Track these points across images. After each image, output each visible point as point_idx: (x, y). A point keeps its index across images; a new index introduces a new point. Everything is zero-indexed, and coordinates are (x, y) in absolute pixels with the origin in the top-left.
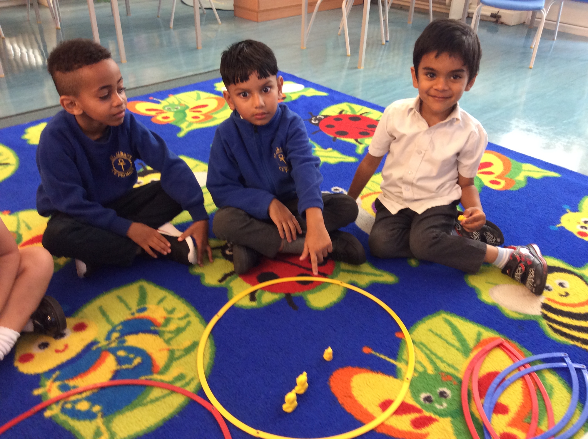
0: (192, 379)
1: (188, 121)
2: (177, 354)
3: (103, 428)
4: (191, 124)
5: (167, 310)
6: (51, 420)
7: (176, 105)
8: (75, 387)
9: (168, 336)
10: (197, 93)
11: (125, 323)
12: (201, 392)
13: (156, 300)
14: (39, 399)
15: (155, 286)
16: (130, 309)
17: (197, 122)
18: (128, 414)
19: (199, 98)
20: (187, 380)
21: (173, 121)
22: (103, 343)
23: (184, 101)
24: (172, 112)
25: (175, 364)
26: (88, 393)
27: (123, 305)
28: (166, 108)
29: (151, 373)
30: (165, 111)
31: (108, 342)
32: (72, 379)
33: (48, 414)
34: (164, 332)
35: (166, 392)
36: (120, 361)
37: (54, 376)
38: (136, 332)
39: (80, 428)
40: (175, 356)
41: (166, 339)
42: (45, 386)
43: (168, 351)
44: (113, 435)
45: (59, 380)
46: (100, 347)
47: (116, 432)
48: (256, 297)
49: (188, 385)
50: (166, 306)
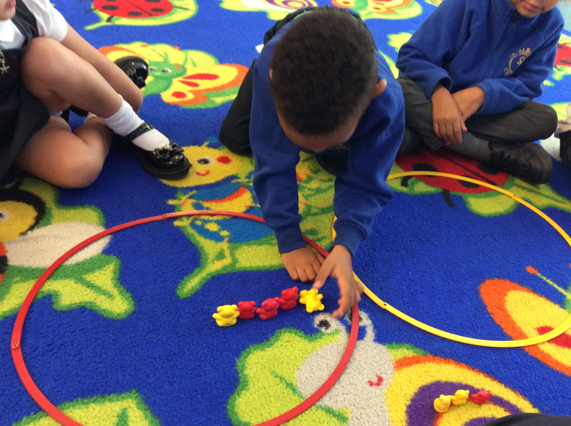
0: (325, 238)
1: (368, 10)
3: (227, 253)
4: (370, 13)
5: (311, 169)
6: (178, 228)
8: (207, 209)
9: (309, 192)
14: (172, 208)
17: (377, 13)
18: (254, 247)
20: (319, 236)
21: (353, 7)
22: (243, 180)
26: (220, 218)
31: (248, 180)
32: (207, 201)
33: (177, 223)
34: (305, 187)
37: (191, 193)
39: (204, 245)
40: (312, 212)
41: (305, 194)
42: (180, 199)
43: (305, 205)
44: (235, 261)
45: (194, 198)
46: (240, 183)
47: (239, 259)
48: (409, 183)
49: (320, 241)
50: (311, 166)
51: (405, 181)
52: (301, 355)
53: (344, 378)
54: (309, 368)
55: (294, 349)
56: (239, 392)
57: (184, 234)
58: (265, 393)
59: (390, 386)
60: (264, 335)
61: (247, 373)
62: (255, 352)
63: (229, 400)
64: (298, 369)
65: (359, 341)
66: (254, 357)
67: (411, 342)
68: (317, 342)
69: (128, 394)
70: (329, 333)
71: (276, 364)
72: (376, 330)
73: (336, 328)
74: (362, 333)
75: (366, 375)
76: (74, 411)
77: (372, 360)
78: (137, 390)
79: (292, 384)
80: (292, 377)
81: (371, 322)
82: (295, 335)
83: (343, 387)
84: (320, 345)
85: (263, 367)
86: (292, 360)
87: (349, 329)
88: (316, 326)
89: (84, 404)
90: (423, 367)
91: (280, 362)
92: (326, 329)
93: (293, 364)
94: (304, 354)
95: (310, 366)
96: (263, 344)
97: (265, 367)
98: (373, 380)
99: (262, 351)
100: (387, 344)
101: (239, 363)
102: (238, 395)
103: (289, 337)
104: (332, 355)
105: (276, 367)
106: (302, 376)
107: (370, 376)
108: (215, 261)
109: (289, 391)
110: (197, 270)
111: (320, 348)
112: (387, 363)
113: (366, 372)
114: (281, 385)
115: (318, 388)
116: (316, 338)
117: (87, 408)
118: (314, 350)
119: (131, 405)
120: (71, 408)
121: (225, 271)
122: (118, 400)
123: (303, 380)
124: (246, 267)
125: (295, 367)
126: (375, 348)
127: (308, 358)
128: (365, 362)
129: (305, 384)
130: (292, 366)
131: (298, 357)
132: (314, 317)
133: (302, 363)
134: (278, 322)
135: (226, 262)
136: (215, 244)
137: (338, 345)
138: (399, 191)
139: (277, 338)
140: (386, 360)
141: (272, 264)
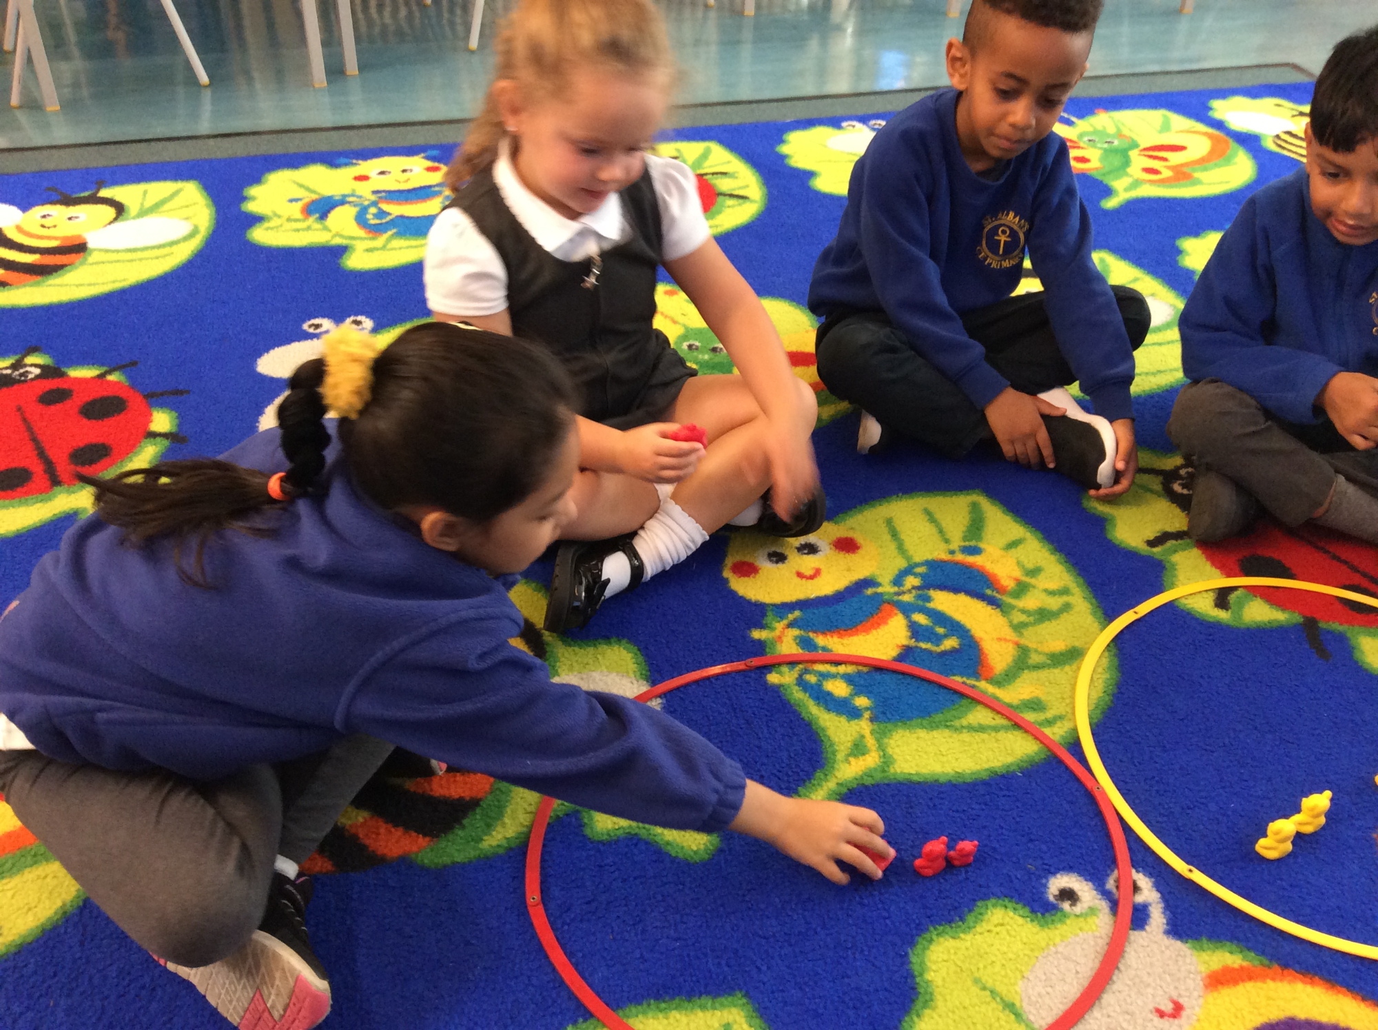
0: (1060, 718)
1: (1131, 176)
2: (1035, 659)
3: (870, 741)
4: (1137, 183)
5: (1023, 566)
6: (776, 690)
7: (1108, 135)
8: (824, 649)
9: (1019, 618)
10: (1165, 116)
11: (934, 565)
12: (1075, 747)
13: (1004, 541)
14: (760, 647)
15: (1003, 512)
16: (947, 541)
17: (1151, 182)
18: (922, 733)
20: (1049, 714)
21: (1097, 169)
22: (887, 588)
23: (1130, 130)
24: (1101, 148)
25: (1027, 676)
26: (850, 669)
27: (934, 530)
28: (1086, 139)
29: (977, 675)
30: (1082, 144)
31: (896, 589)
32: (824, 633)
33: (773, 678)
34: (1013, 607)
35: (1001, 721)
36: (916, 631)
37: (791, 617)
38: (956, 590)
39: (828, 724)
40: (1031, 662)
41: (1015, 622)
42: (773, 629)
43: (1016, 647)
44: (887, 760)
45: (800, 628)
46: (881, 594)
47: (895, 756)
48: (1231, 602)
49: (1050, 726)
50: (1022, 558)
51: (1222, 598)
52: (1027, 952)
53: (1108, 998)
54: (1044, 977)
55: (1013, 939)
56: (920, 1012)
57: (788, 702)
58: (966, 1017)
59: (1198, 1020)
60: (955, 909)
61: (930, 978)
62: (941, 939)
63: (904, 1024)
64: (1023, 977)
65: (1136, 933)
66: (940, 949)
67: (1238, 940)
68: (1056, 928)
69: (730, 999)
70: (1078, 913)
71: (981, 966)
72: (1168, 913)
73: (1091, 904)
74: (1139, 917)
75: (1150, 996)
76: (645, 1021)
77: (1161, 971)
78: (743, 992)
79: (1013, 1005)
80: (1013, 991)
81: (1159, 895)
82: (1015, 914)
83: (1109, 1016)
84: (1061, 935)
85: (959, 970)
86: (1010, 959)
87: (1114, 905)
88: (1051, 898)
89: (661, 1011)
90: (1262, 989)
91: (989, 961)
92: (1071, 905)
93: (1013, 967)
94: (1032, 950)
95: (1045, 974)
96: (954, 925)
97: (962, 970)
98: (1163, 1008)
99: (954, 938)
100: (1190, 941)
101: (914, 959)
102: (918, 1016)
103: (1003, 919)
104: (1086, 956)
105: (981, 971)
106: (1030, 991)
107: (1158, 999)
108: (852, 759)
109: (1008, 1016)
110: (819, 774)
111: (1062, 941)
112: (1191, 976)
113: (1150, 990)
114: (994, 1005)
115: (1061, 1013)
116: (1053, 921)
117: (667, 1018)
118: (1051, 943)
119: (738, 1018)
120: (640, 1016)
121: (870, 778)
122: (714, 1008)
123: (1033, 999)
124: (910, 774)
125: (1018, 972)
126: (1167, 948)
127: (1040, 957)
128: (1149, 974)
129: (1038, 1005)
130: (1011, 971)
131: (1022, 956)
132: (1047, 881)
133: (1030, 968)
134: (980, 886)
135: (870, 761)
136: (847, 723)
137: (1095, 937)
138: (1211, 620)
139: (980, 916)
140: (1190, 972)
141: (959, 770)
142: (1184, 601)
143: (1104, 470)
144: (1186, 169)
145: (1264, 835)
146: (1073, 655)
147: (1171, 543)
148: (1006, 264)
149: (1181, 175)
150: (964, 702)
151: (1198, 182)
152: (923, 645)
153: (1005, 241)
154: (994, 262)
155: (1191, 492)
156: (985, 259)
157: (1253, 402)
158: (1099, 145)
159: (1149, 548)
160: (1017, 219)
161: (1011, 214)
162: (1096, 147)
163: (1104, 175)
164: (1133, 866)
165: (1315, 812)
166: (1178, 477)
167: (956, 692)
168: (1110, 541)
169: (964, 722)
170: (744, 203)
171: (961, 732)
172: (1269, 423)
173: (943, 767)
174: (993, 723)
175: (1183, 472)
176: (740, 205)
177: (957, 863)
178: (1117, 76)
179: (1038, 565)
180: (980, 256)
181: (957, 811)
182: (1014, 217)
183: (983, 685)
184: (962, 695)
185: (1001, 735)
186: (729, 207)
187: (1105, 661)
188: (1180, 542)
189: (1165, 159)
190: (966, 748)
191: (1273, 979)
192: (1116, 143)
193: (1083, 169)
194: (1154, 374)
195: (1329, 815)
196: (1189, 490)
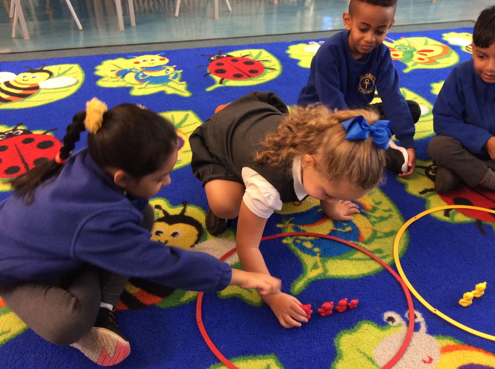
0: (388, 256)
1: (414, 61)
2: (379, 234)
3: (320, 264)
4: (416, 64)
5: (375, 201)
6: (286, 245)
7: (406, 46)
8: (303, 231)
9: (373, 220)
10: (426, 40)
12: (394, 266)
14: (280, 230)
17: (421, 63)
18: (339, 261)
19: (426, 43)
20: (384, 254)
21: (401, 58)
23: (414, 44)
24: (403, 51)
25: (376, 240)
26: (312, 238)
28: (397, 48)
29: (358, 240)
30: (396, 50)
32: (303, 225)
33: (285, 241)
34: (371, 216)
35: (368, 257)
36: (336, 224)
37: (291, 219)
39: (304, 258)
40: (378, 236)
41: (372, 221)
42: (284, 224)
43: (372, 230)
44: (326, 271)
45: (294, 223)
47: (329, 269)
48: (450, 214)
49: (385, 259)
50: (374, 198)
51: (447, 212)
52: (376, 339)
53: (405, 356)
54: (382, 349)
55: (371, 335)
56: (338, 361)
57: (290, 250)
58: (354, 362)
59: (438, 364)
60: (350, 324)
61: (341, 349)
62: (345, 335)
63: (332, 365)
64: (375, 348)
65: (416, 333)
66: (345, 338)
67: (452, 335)
68: (387, 331)
69: (269, 356)
70: (395, 326)
71: (360, 344)
72: (427, 325)
73: (399, 322)
74: (417, 327)
75: (421, 356)
76: (239, 363)
77: (425, 346)
78: (274, 353)
79: (371, 358)
80: (371, 353)
81: (424, 319)
82: (372, 326)
83: (406, 363)
84: (389, 333)
85: (352, 346)
86: (370, 342)
87: (408, 323)
88: (385, 320)
89: (244, 360)
90: (461, 353)
91: (363, 343)
92: (392, 323)
94: (378, 339)
95: (383, 347)
96: (350, 330)
97: (353, 346)
98: (425, 360)
99: (350, 334)
100: (435, 336)
101: (335, 342)
102: (337, 362)
103: (368, 327)
104: (397, 341)
105: (360, 346)
106: (378, 354)
107: (423, 356)
108: (313, 270)
109: (369, 362)
110: (301, 275)
111: (389, 335)
112: (436, 348)
113: (421, 353)
114: (364, 358)
115: (388, 361)
116: (385, 328)
117: (247, 362)
118: (385, 336)
119: (272, 362)
120: (237, 362)
121: (319, 277)
122: (264, 359)
123: (378, 356)
124: (334, 276)
125: (373, 347)
126: (427, 338)
127: (381, 341)
128: (420, 347)
129: (380, 359)
130: (370, 346)
131: (374, 341)
132: (384, 314)
133: (377, 345)
134: (359, 316)
135: (320, 271)
136: (311, 258)
137: (401, 334)
138: (443, 220)
139: (359, 327)
140: (435, 347)
141: (352, 274)
142: (433, 214)
143: (404, 166)
144: (434, 59)
145: (462, 298)
146: (393, 233)
147: (428, 193)
148: (368, 92)
149: (432, 60)
150: (353, 250)
151: (438, 63)
152: (339, 230)
153: (368, 84)
154: (363, 91)
155: (436, 175)
156: (361, 90)
157: (459, 143)
158: (402, 50)
159: (420, 195)
160: (372, 76)
161: (370, 74)
162: (400, 50)
163: (404, 60)
164: (414, 309)
165: (480, 290)
166: (431, 169)
167: (350, 246)
168: (406, 192)
169: (354, 257)
170: (274, 71)
171: (352, 261)
172: (464, 150)
173: (346, 273)
174: (364, 257)
175: (433, 167)
176: (272, 72)
177: (351, 308)
178: (409, 25)
179: (380, 201)
180: (359, 89)
181: (351, 289)
182: (371, 75)
183: (360, 244)
184: (353, 248)
185: (367, 262)
186: (268, 72)
187: (404, 235)
188: (432, 192)
189: (426, 55)
190: (354, 266)
191: (465, 350)
192: (408, 49)
193: (396, 59)
194: (422, 132)
195: (486, 291)
196: (435, 174)
